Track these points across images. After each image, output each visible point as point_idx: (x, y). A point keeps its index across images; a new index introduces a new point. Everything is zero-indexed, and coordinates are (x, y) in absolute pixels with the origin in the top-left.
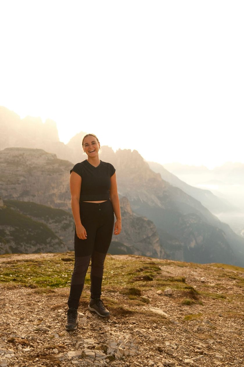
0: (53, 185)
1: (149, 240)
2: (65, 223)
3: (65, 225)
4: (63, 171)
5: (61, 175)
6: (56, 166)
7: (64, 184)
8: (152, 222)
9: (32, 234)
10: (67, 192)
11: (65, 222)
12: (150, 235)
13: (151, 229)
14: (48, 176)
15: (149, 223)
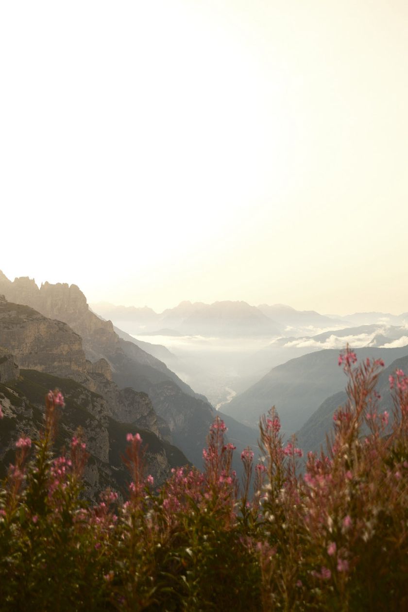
0: (13, 344)
1: (145, 421)
2: (83, 399)
3: (83, 401)
4: (26, 322)
5: (23, 327)
6: (13, 313)
7: (27, 341)
8: (147, 395)
9: (68, 414)
10: (31, 353)
11: (82, 396)
12: (146, 414)
13: (147, 404)
14: (6, 330)
15: (144, 395)
